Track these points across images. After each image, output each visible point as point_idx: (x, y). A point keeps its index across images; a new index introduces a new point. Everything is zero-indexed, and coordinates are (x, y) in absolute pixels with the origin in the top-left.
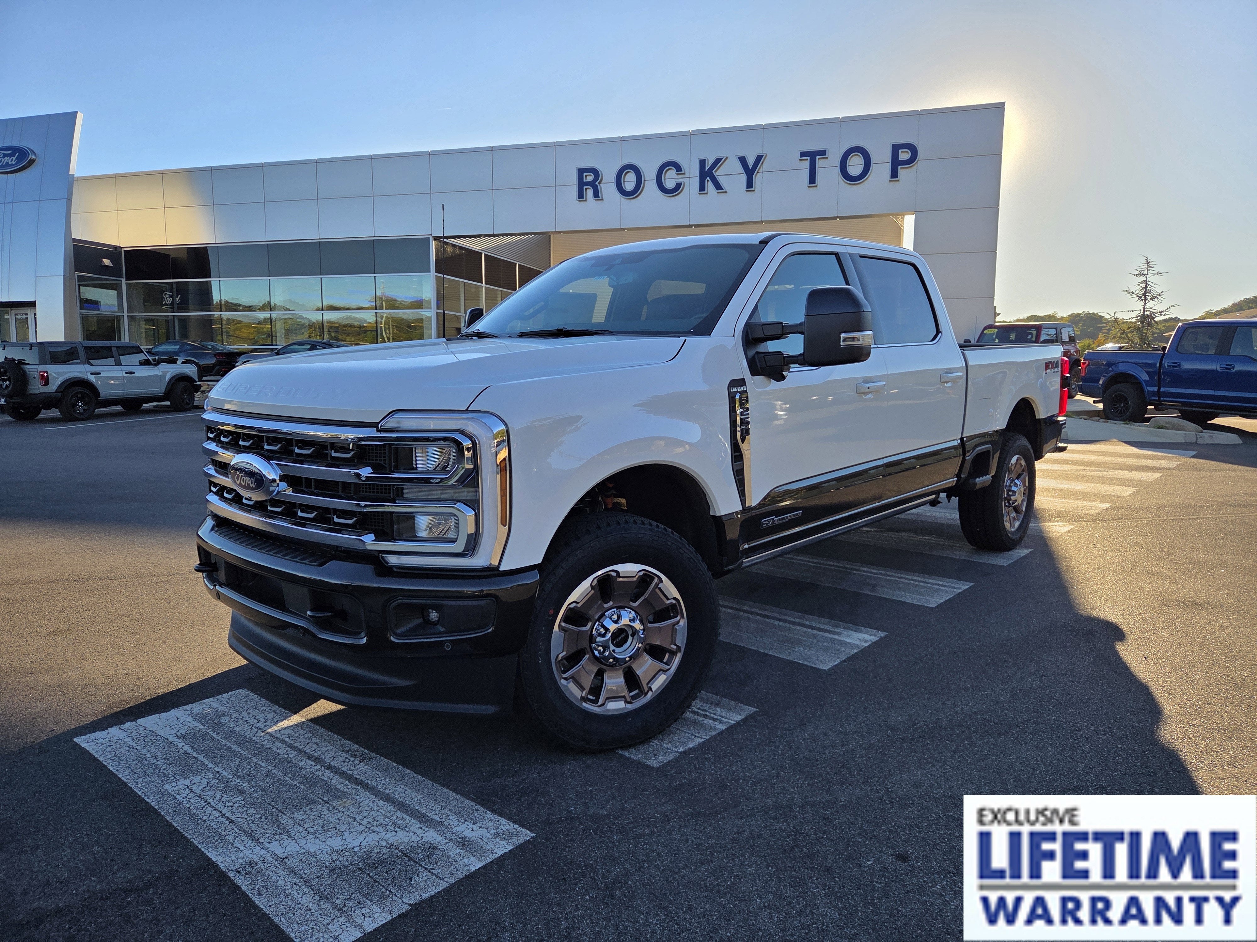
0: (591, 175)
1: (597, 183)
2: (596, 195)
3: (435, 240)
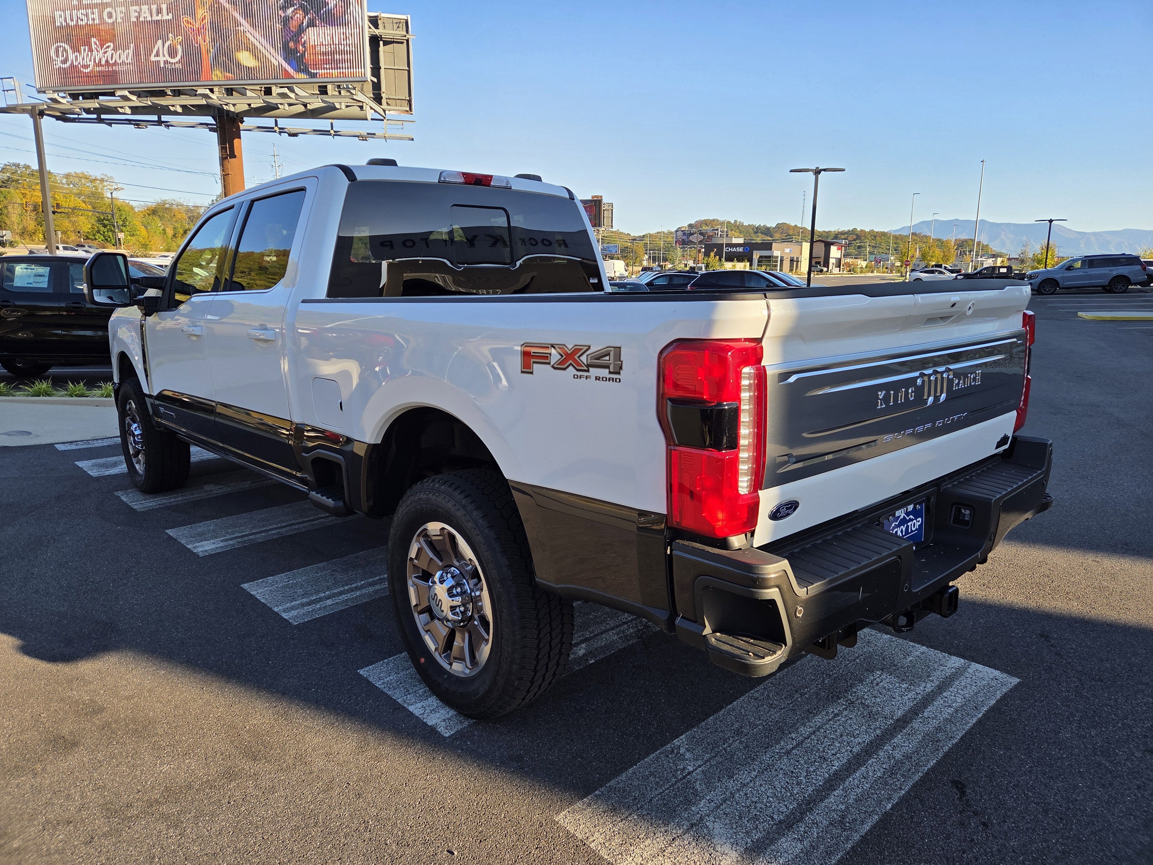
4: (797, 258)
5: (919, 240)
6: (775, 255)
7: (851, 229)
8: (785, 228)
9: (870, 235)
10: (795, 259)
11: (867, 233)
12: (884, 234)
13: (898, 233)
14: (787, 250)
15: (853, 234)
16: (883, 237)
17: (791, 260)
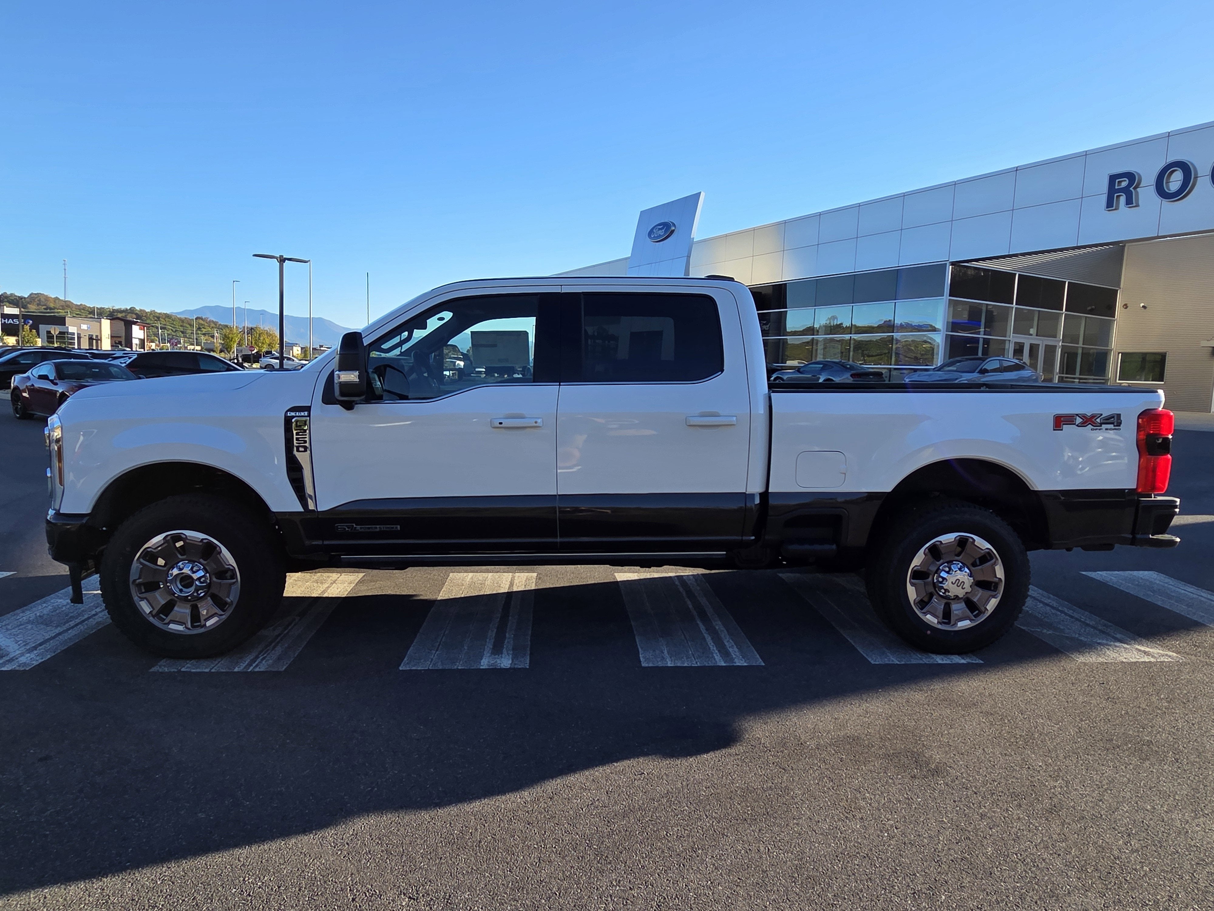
0: (1125, 181)
1: (1131, 189)
2: (1129, 202)
3: (952, 265)
4: (97, 336)
5: (206, 324)
6: (70, 331)
7: (128, 308)
8: (42, 299)
9: (152, 316)
10: (94, 337)
11: (149, 314)
12: (167, 316)
13: (183, 317)
14: (84, 327)
15: (132, 313)
16: (167, 319)
17: (89, 339)
